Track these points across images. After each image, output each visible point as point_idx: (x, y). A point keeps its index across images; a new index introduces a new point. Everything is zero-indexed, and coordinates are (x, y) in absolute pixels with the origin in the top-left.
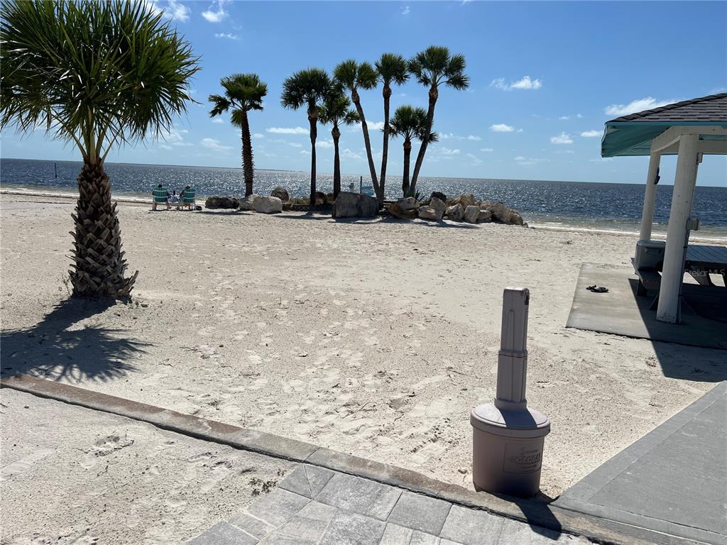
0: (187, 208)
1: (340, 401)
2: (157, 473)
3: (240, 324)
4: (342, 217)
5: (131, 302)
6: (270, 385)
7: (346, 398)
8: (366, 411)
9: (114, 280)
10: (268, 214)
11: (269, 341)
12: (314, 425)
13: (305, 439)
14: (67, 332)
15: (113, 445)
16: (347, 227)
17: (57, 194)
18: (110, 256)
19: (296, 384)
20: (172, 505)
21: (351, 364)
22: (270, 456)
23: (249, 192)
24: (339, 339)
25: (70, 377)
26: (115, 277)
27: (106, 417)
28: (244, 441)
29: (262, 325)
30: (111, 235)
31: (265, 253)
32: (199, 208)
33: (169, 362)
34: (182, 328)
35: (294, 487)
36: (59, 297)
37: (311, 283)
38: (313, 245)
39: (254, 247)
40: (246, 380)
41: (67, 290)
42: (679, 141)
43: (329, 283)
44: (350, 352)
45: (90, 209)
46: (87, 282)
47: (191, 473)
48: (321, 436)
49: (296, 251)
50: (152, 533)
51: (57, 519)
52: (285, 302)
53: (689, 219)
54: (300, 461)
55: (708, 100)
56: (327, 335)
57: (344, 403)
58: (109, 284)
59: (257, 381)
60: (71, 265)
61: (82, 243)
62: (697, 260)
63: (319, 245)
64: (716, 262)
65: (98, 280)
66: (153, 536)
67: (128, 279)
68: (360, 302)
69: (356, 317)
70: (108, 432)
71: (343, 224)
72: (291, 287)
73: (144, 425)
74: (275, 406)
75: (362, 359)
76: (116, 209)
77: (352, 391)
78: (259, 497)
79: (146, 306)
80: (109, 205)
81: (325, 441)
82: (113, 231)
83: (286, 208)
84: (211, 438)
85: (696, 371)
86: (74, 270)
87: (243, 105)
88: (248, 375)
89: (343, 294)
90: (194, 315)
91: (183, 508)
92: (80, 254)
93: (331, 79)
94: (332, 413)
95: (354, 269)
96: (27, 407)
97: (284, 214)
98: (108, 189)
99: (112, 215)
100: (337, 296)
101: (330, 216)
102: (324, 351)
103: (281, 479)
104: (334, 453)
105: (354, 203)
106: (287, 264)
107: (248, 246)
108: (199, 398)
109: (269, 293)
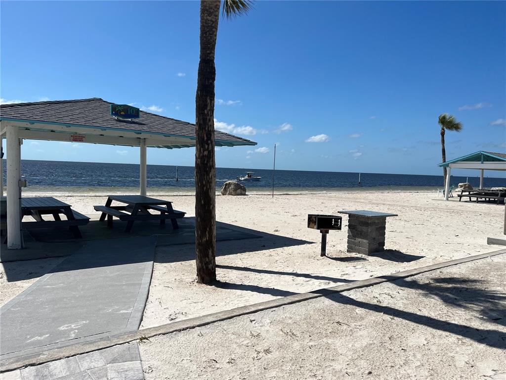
42: (5, 132)
53: (20, 180)
55: (20, 106)
62: (31, 206)
64: (51, 206)
85: (30, 274)
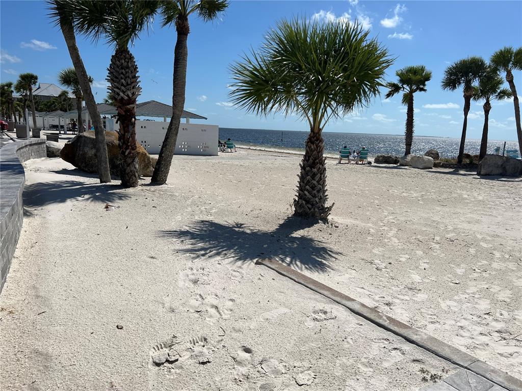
0: (361, 163)
1: (492, 327)
2: (351, 343)
3: (403, 249)
4: (486, 175)
5: (328, 223)
6: (429, 300)
7: (499, 326)
8: (518, 340)
9: (319, 207)
10: (421, 169)
11: (426, 266)
12: (471, 341)
13: (463, 349)
14: (292, 237)
15: (323, 316)
16: (492, 183)
17: (282, 151)
18: (318, 191)
19: (453, 304)
20: (363, 369)
21: (501, 298)
22: (436, 355)
23: (408, 152)
24: (488, 275)
25: (295, 265)
26: (320, 206)
27: (318, 296)
28: (414, 338)
29: (420, 253)
30: (320, 179)
31: (419, 199)
32: (370, 163)
33: (354, 268)
34: (361, 246)
35: (457, 385)
36: (286, 214)
37: (459, 226)
38: (460, 195)
39: (411, 193)
40: (410, 292)
41: (291, 211)
43: (475, 228)
44: (499, 288)
45: (311, 161)
46: (303, 207)
47: (375, 350)
48: (478, 351)
49: (445, 199)
50: (350, 384)
51: (293, 354)
52: (437, 238)
54: (462, 366)
56: (476, 270)
57: (497, 330)
58: (316, 210)
59: (419, 295)
60: (295, 195)
61: (303, 182)
63: (466, 196)
65: (310, 206)
66: (351, 385)
67: (327, 208)
68: (506, 247)
69: (503, 260)
70: (320, 306)
71: (488, 180)
72: (442, 227)
73: (343, 308)
74: (435, 317)
75: (511, 296)
76: (326, 161)
77: (503, 321)
78: (427, 384)
79: (337, 227)
80: (322, 159)
81: (481, 355)
82: (322, 176)
83: (436, 165)
84: (389, 329)
86: (297, 199)
87: (410, 89)
88: (411, 289)
89: (489, 238)
90: (369, 238)
91: (371, 373)
92: (301, 189)
93: (488, 64)
94: (486, 335)
95: (500, 218)
96: (273, 279)
97: (434, 169)
98: (323, 148)
99: (322, 165)
100: (484, 240)
101: (476, 173)
102: (474, 283)
103: (445, 376)
104: (492, 368)
105: (500, 163)
106: (439, 208)
107: (407, 192)
108: (377, 298)
109: (424, 229)
